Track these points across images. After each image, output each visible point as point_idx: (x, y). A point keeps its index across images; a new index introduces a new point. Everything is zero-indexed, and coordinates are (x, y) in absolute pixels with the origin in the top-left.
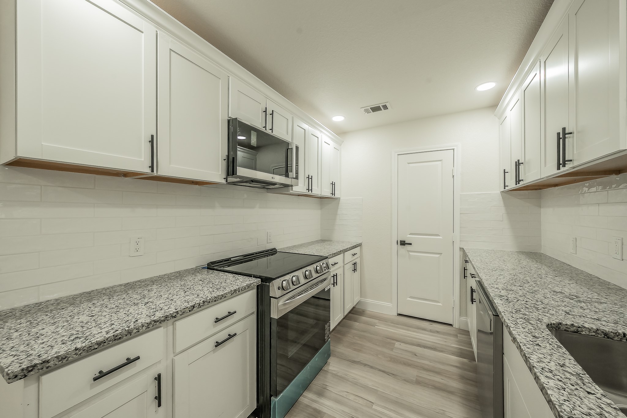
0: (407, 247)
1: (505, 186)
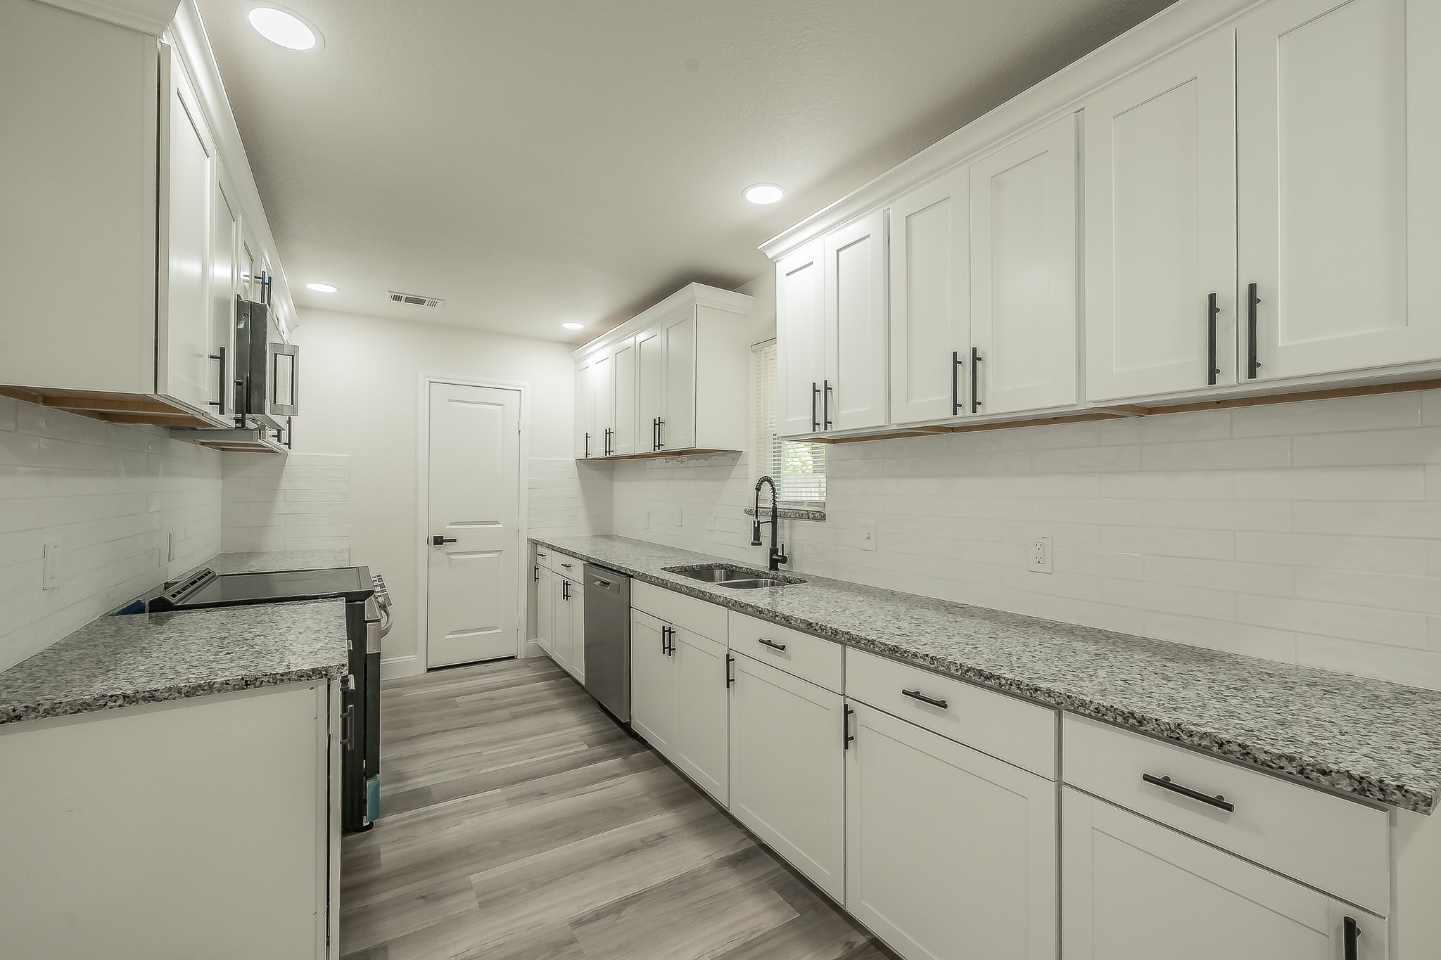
0: (448, 547)
1: (587, 454)
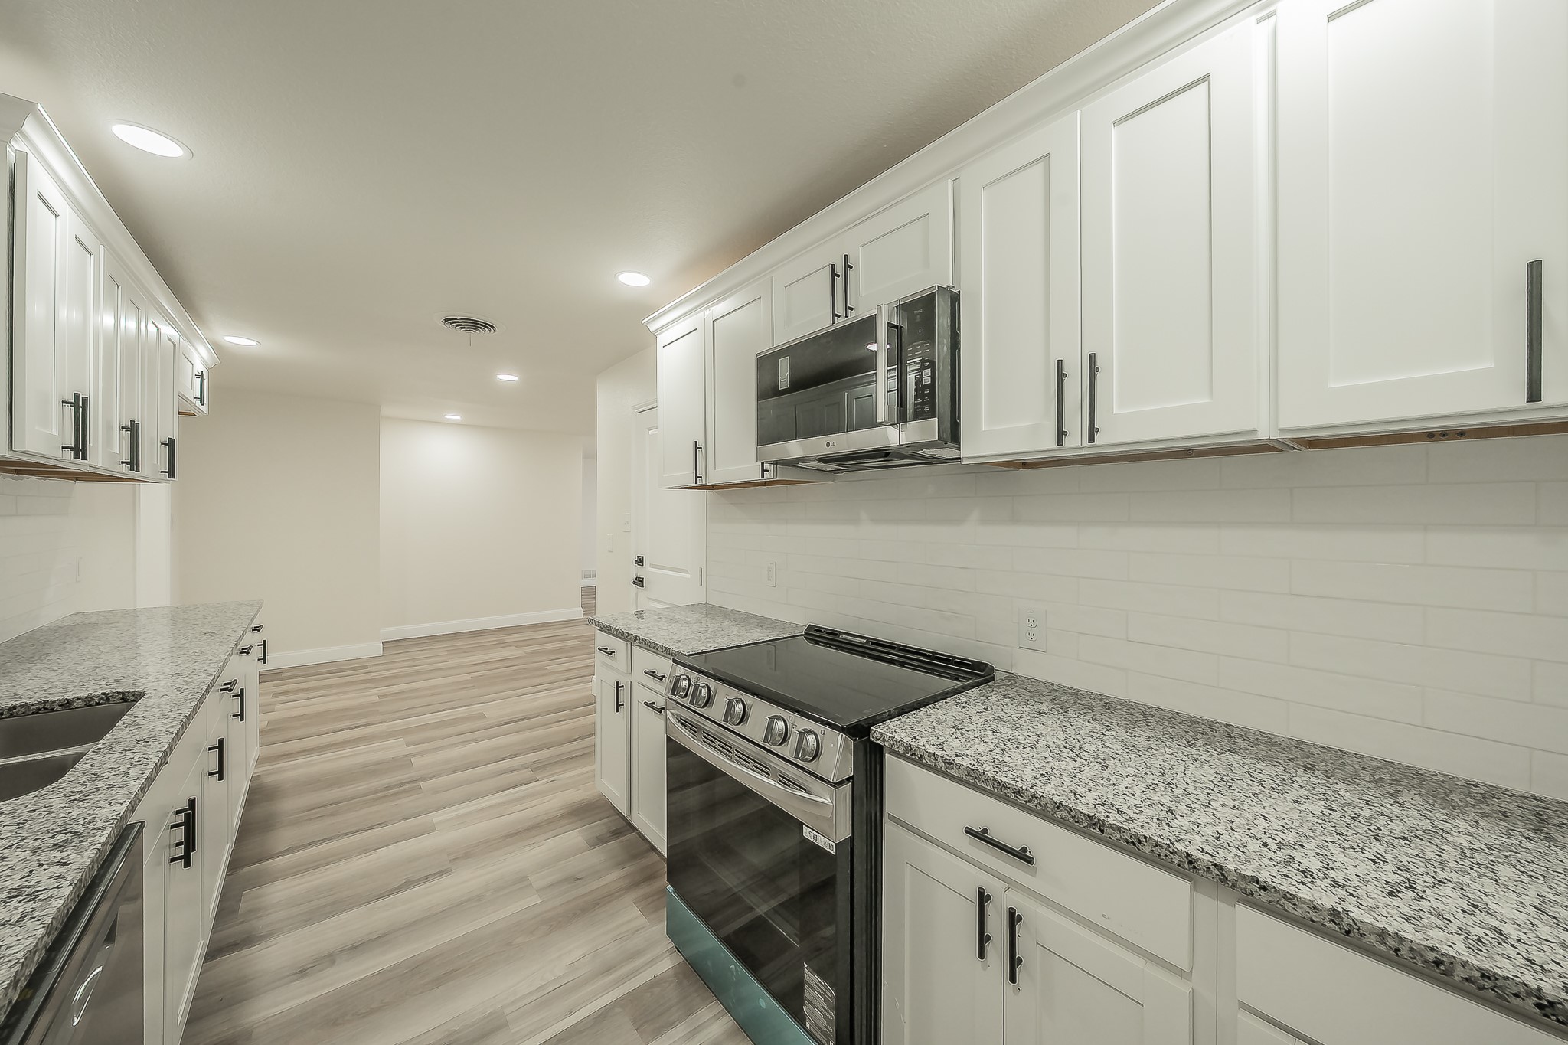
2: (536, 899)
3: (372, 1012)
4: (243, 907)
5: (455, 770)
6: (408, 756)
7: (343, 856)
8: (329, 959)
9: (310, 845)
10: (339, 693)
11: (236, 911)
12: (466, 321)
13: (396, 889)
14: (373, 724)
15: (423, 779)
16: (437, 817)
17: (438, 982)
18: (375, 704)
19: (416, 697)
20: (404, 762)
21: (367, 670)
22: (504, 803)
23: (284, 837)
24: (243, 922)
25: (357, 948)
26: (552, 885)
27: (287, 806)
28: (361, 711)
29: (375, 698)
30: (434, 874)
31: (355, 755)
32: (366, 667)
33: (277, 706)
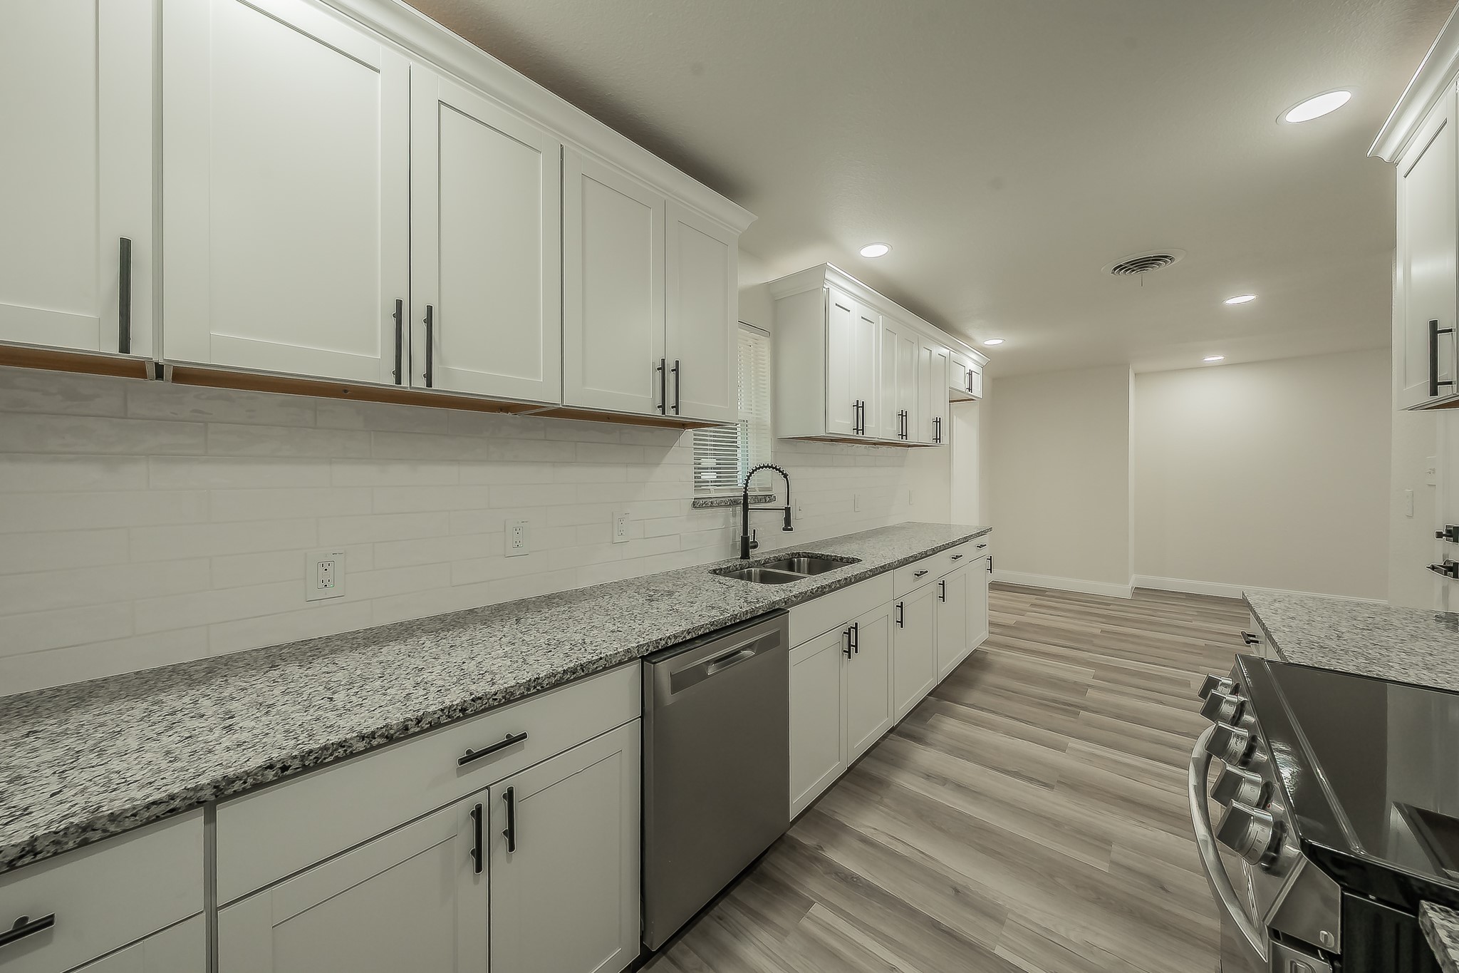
2: (1104, 867)
3: (940, 829)
4: (931, 721)
5: (1118, 717)
6: (1089, 686)
7: (993, 727)
8: (944, 781)
9: (982, 709)
10: (1076, 618)
11: (926, 721)
12: (1133, 263)
13: (1008, 771)
14: (1080, 650)
15: (1085, 709)
16: (1073, 743)
17: (984, 850)
18: (1095, 636)
19: (1132, 643)
20: (1080, 688)
21: (1108, 607)
22: (1143, 770)
23: (975, 696)
24: (924, 729)
25: (960, 787)
26: (1130, 869)
27: (990, 678)
28: (1079, 637)
29: (1098, 632)
30: (1039, 781)
31: (1050, 666)
32: (1109, 605)
33: (1028, 613)
